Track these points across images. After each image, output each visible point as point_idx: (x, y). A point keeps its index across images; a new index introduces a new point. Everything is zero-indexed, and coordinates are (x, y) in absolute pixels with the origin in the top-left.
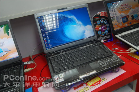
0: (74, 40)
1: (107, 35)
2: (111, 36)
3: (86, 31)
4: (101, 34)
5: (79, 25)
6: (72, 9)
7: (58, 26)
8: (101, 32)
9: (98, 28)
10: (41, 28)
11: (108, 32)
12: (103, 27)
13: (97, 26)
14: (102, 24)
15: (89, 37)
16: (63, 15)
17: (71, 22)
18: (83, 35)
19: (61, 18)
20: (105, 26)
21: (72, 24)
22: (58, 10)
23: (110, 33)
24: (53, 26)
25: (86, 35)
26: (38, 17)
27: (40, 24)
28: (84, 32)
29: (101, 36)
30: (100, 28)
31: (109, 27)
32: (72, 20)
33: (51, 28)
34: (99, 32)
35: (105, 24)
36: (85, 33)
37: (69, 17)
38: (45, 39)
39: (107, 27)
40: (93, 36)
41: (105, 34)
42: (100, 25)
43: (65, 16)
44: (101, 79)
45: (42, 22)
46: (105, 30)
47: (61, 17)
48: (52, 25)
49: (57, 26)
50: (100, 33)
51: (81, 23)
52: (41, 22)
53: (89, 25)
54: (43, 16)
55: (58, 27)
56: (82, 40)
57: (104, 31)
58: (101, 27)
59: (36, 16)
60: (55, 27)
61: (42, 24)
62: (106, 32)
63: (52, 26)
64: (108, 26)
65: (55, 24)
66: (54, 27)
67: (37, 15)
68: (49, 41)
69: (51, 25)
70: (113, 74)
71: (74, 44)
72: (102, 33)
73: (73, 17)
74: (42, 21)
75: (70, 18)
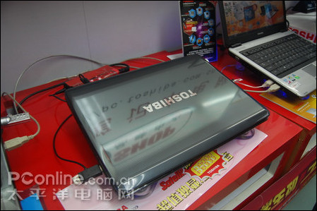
1: (208, 47)
2: (215, 50)
4: (195, 43)
8: (197, 38)
9: (191, 28)
11: (211, 41)
12: (200, 27)
13: (188, 22)
14: (199, 19)
20: (205, 24)
23: (214, 43)
29: (194, 48)
30: (194, 29)
31: (214, 27)
34: (191, 38)
35: (206, 21)
39: (208, 27)
41: (204, 43)
42: (194, 19)
44: (221, 156)
46: (205, 34)
50: (194, 40)
57: (203, 36)
58: (197, 26)
62: (206, 38)
64: (211, 24)
70: (243, 142)
72: (198, 41)
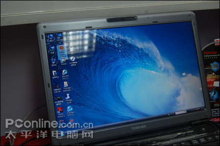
0: (144, 115)
3: (182, 92)
4: (217, 100)
5: (166, 71)
6: (151, 22)
7: (94, 46)
9: (212, 83)
10: (51, 69)
13: (209, 76)
15: (189, 111)
16: (122, 37)
17: (144, 62)
18: (173, 103)
19: (116, 45)
21: (146, 67)
22: (109, 20)
24: (83, 45)
25: (181, 103)
26: (47, 34)
27: (50, 56)
28: (177, 94)
29: (216, 105)
30: (219, 82)
32: (147, 55)
33: (76, 50)
34: (212, 94)
36: (179, 99)
37: (139, 45)
38: (59, 103)
40: (201, 109)
42: (217, 73)
43: (129, 40)
45: (59, 50)
47: (114, 42)
48: (81, 43)
49: (90, 47)
50: (216, 97)
51: (169, 66)
52: (56, 50)
53: (193, 74)
54: (61, 33)
55: (93, 50)
56: (166, 116)
59: (42, 31)
60: (86, 48)
61: (56, 56)
63: (79, 45)
65: (86, 42)
66: (83, 49)
67: (45, 27)
68: (70, 109)
69: (77, 43)
71: (143, 127)
73: (150, 47)
74: (58, 47)
75: (142, 49)
